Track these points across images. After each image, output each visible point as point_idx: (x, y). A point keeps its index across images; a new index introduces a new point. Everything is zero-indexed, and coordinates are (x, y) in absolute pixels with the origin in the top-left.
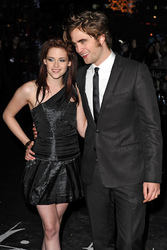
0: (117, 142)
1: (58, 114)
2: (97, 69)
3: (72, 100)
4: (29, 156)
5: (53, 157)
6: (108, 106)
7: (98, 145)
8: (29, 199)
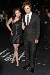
0: (32, 31)
1: (18, 25)
2: (28, 15)
3: (21, 22)
4: (12, 34)
5: (17, 34)
6: (31, 23)
7: (28, 32)
8: (11, 43)
